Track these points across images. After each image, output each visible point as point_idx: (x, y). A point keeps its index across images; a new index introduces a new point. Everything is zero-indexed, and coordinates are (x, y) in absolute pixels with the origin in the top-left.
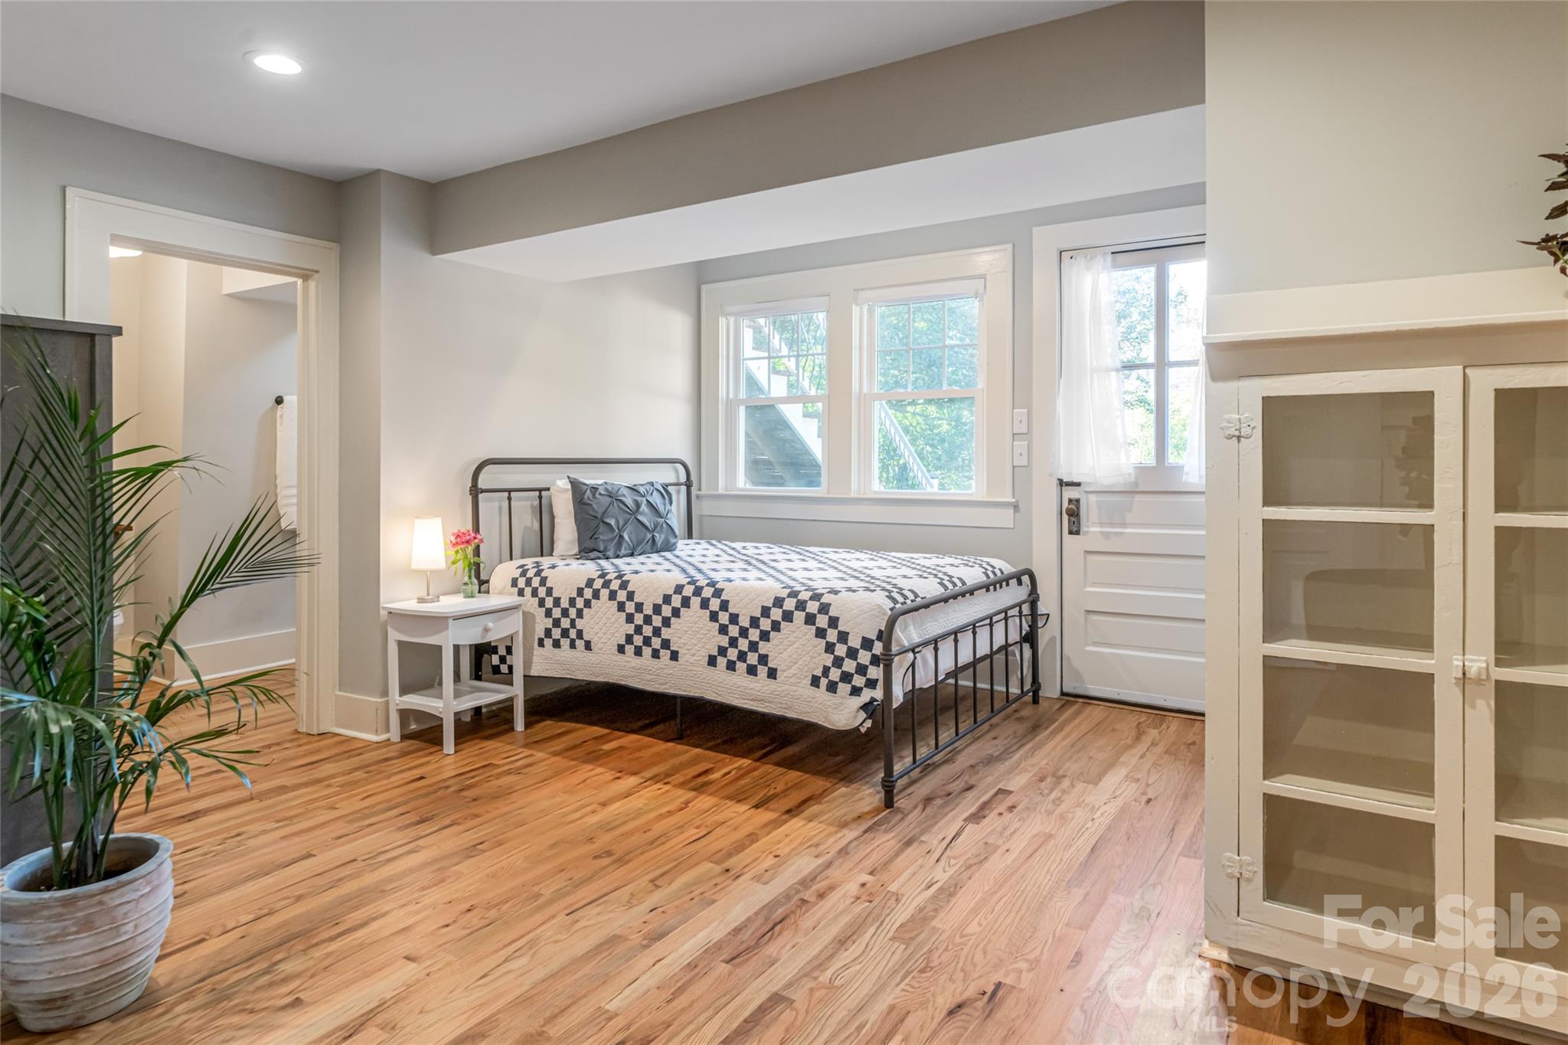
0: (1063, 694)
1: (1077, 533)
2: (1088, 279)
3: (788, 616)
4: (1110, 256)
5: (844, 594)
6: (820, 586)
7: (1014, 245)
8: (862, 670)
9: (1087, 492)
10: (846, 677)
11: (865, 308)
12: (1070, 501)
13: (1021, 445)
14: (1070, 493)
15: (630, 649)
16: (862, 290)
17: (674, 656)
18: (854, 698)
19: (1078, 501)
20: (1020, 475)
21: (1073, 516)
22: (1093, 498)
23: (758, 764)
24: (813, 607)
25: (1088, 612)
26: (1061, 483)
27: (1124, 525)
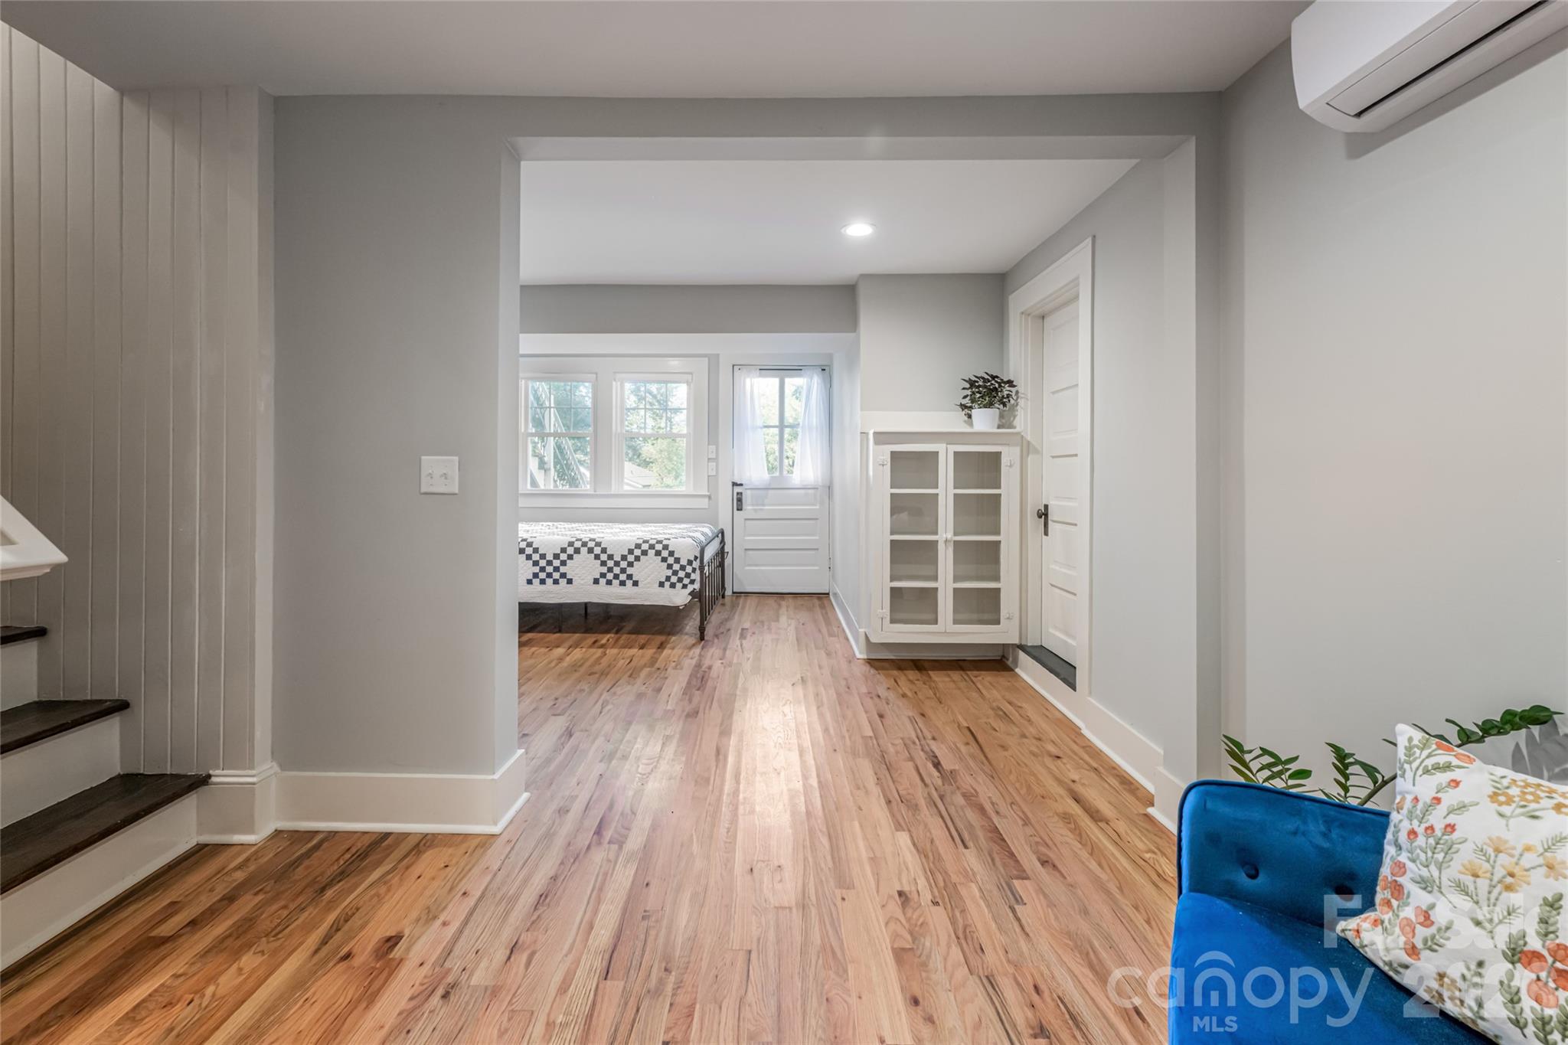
0: (733, 593)
1: (741, 510)
2: (748, 381)
3: (645, 553)
4: (758, 370)
5: (672, 539)
6: (660, 537)
7: (709, 360)
8: (688, 575)
9: (746, 489)
10: (680, 580)
11: (619, 383)
12: (738, 494)
13: (713, 465)
14: (737, 489)
15: (536, 581)
16: (618, 373)
17: (570, 582)
18: (683, 590)
19: (741, 493)
20: (712, 480)
21: (739, 503)
22: (749, 492)
23: (618, 635)
24: (659, 547)
25: (746, 550)
26: (734, 484)
27: (763, 505)
